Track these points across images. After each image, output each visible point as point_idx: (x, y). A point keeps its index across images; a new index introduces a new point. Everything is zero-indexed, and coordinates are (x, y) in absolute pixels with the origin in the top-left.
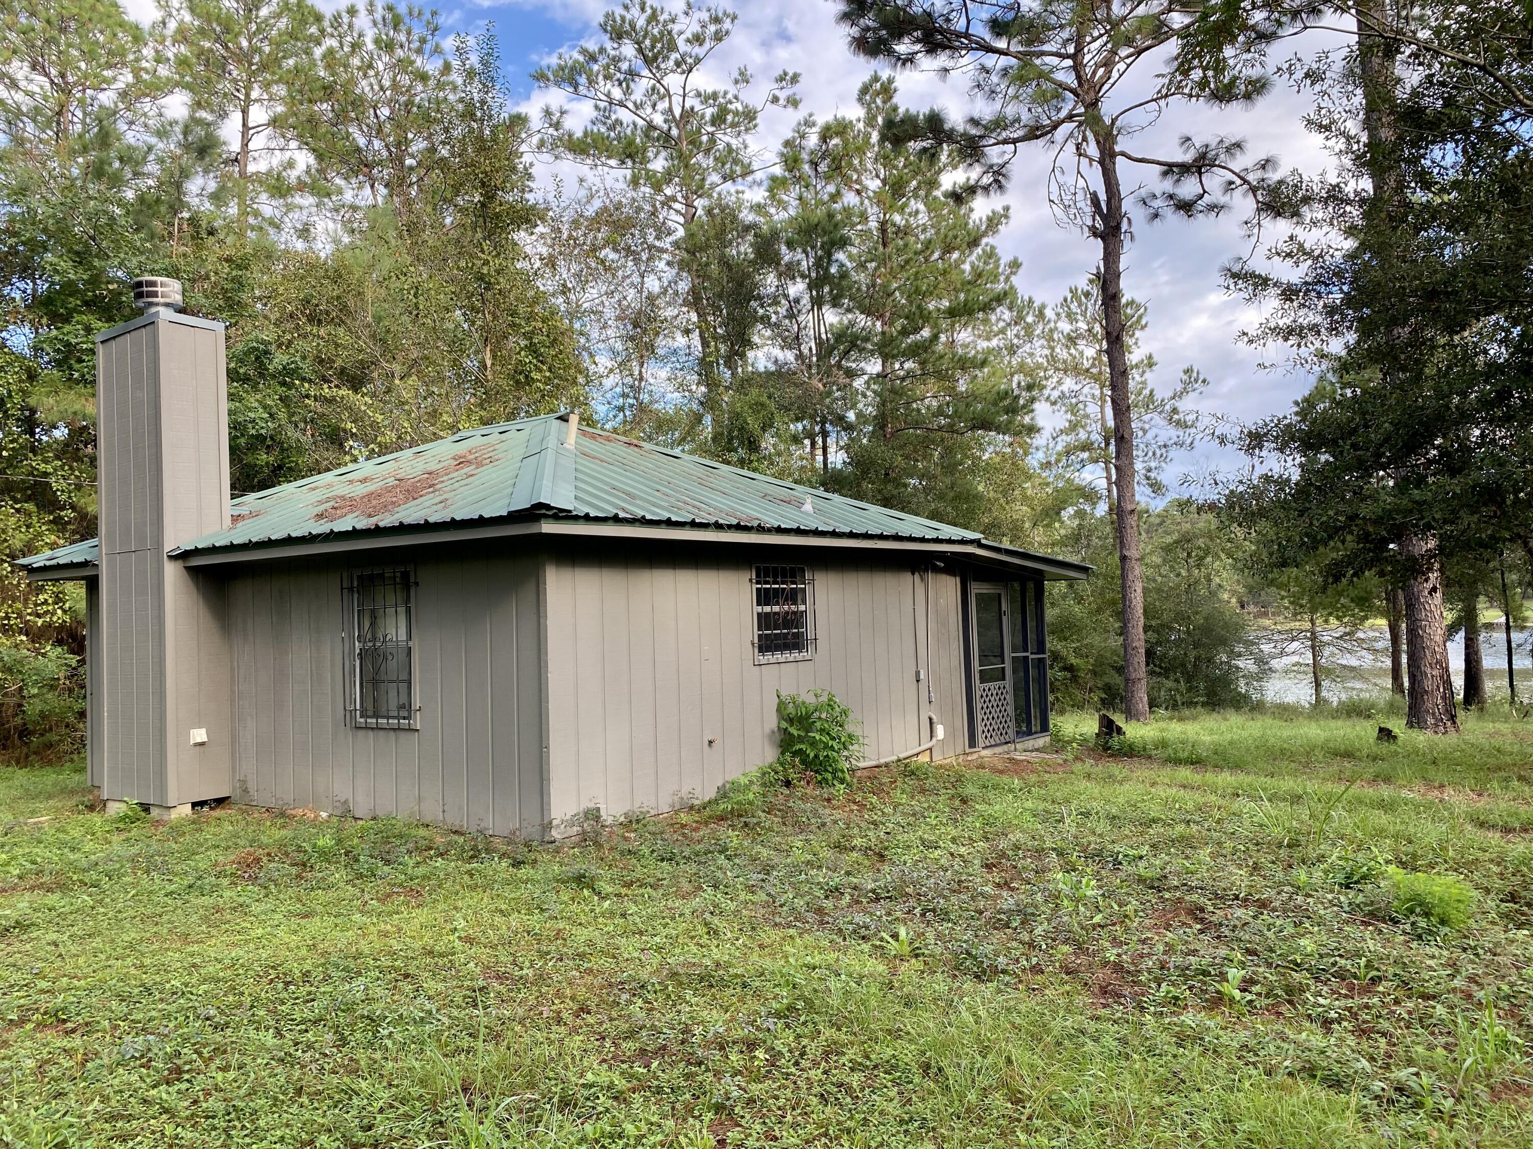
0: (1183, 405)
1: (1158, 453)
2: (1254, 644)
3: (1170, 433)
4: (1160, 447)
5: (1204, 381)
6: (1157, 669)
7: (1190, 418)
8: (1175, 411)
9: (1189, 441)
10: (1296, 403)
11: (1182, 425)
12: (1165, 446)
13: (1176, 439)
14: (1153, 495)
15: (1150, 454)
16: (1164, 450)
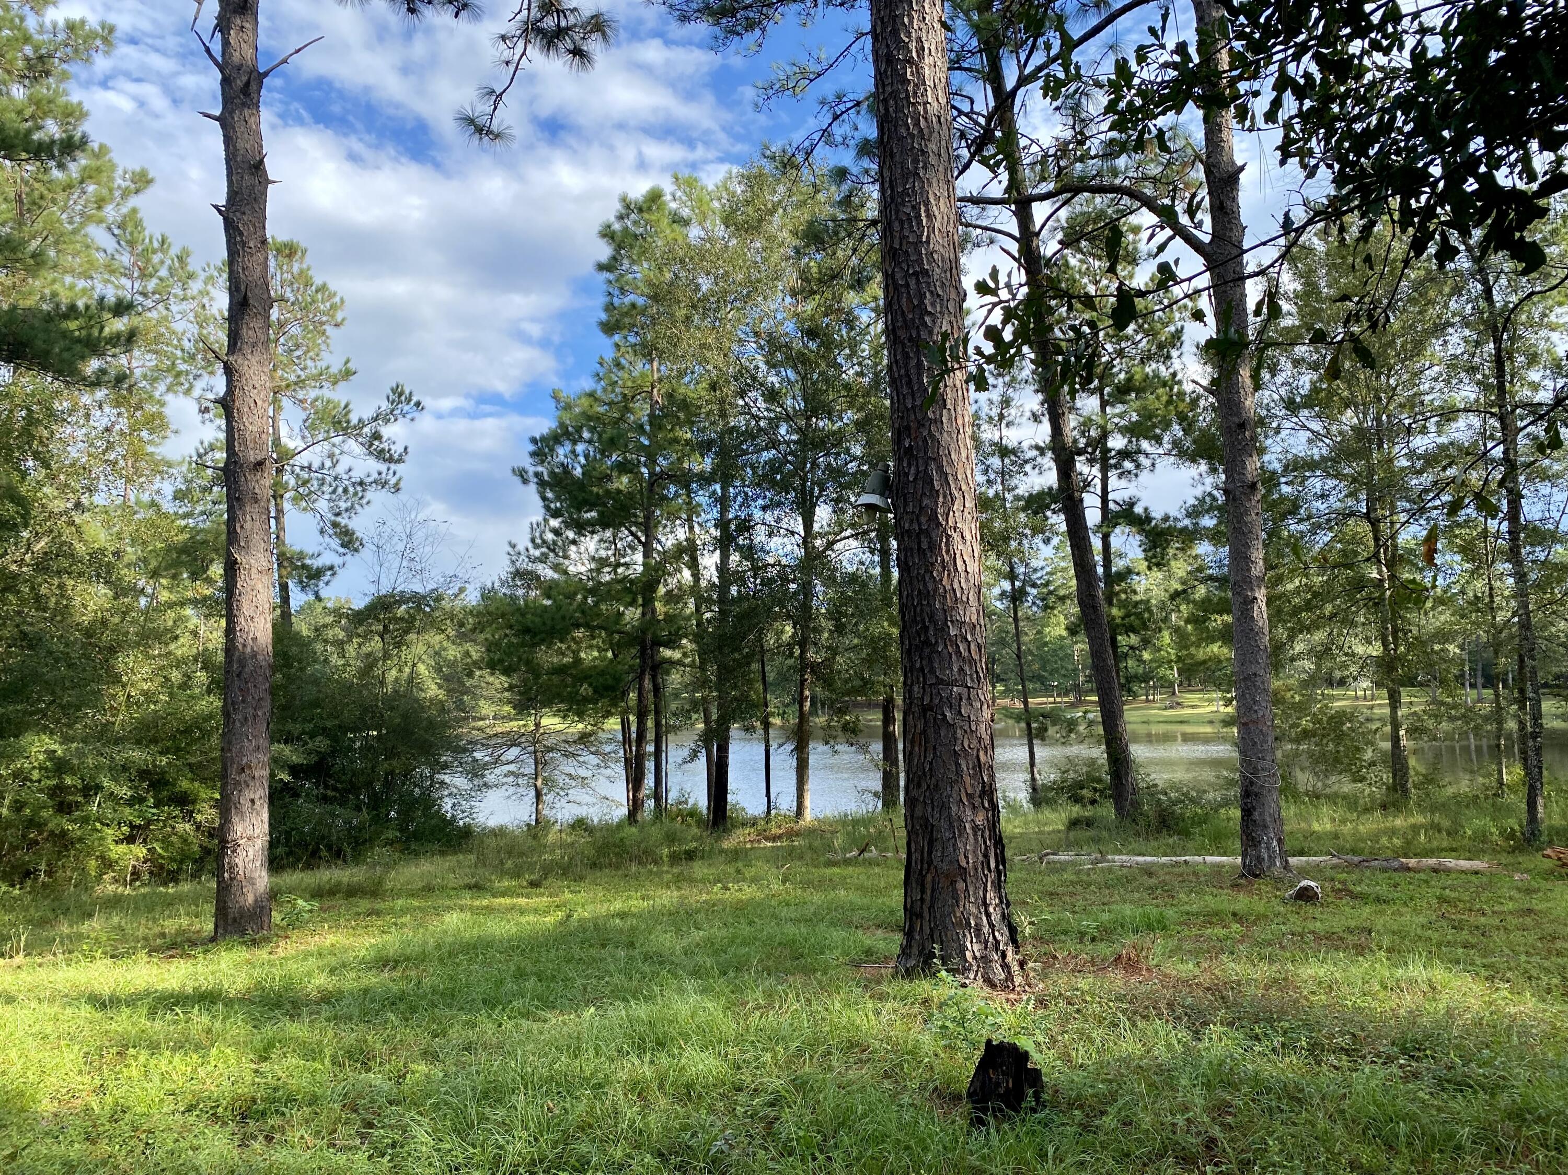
0: (387, 431)
1: (351, 489)
2: (465, 750)
3: (370, 467)
4: (354, 484)
5: (418, 404)
6: (330, 793)
7: (397, 449)
8: (377, 436)
9: (393, 481)
10: (534, 440)
11: (383, 456)
12: (361, 483)
13: (375, 476)
14: (342, 550)
15: (340, 490)
16: (359, 488)
